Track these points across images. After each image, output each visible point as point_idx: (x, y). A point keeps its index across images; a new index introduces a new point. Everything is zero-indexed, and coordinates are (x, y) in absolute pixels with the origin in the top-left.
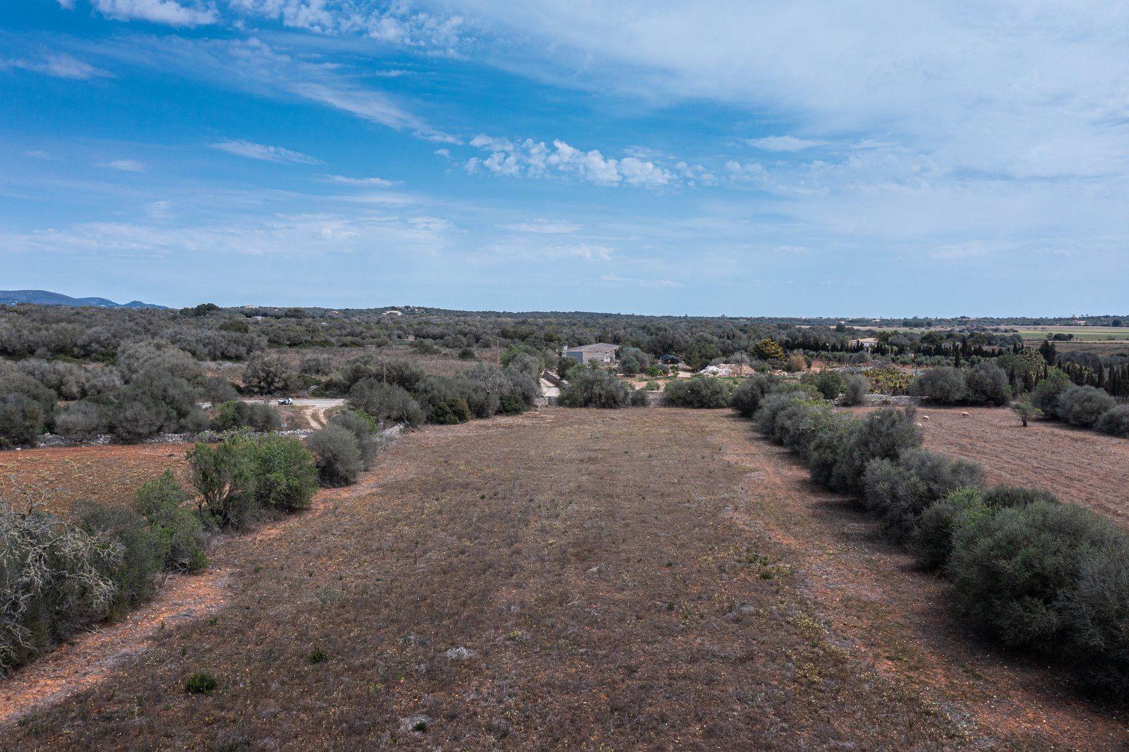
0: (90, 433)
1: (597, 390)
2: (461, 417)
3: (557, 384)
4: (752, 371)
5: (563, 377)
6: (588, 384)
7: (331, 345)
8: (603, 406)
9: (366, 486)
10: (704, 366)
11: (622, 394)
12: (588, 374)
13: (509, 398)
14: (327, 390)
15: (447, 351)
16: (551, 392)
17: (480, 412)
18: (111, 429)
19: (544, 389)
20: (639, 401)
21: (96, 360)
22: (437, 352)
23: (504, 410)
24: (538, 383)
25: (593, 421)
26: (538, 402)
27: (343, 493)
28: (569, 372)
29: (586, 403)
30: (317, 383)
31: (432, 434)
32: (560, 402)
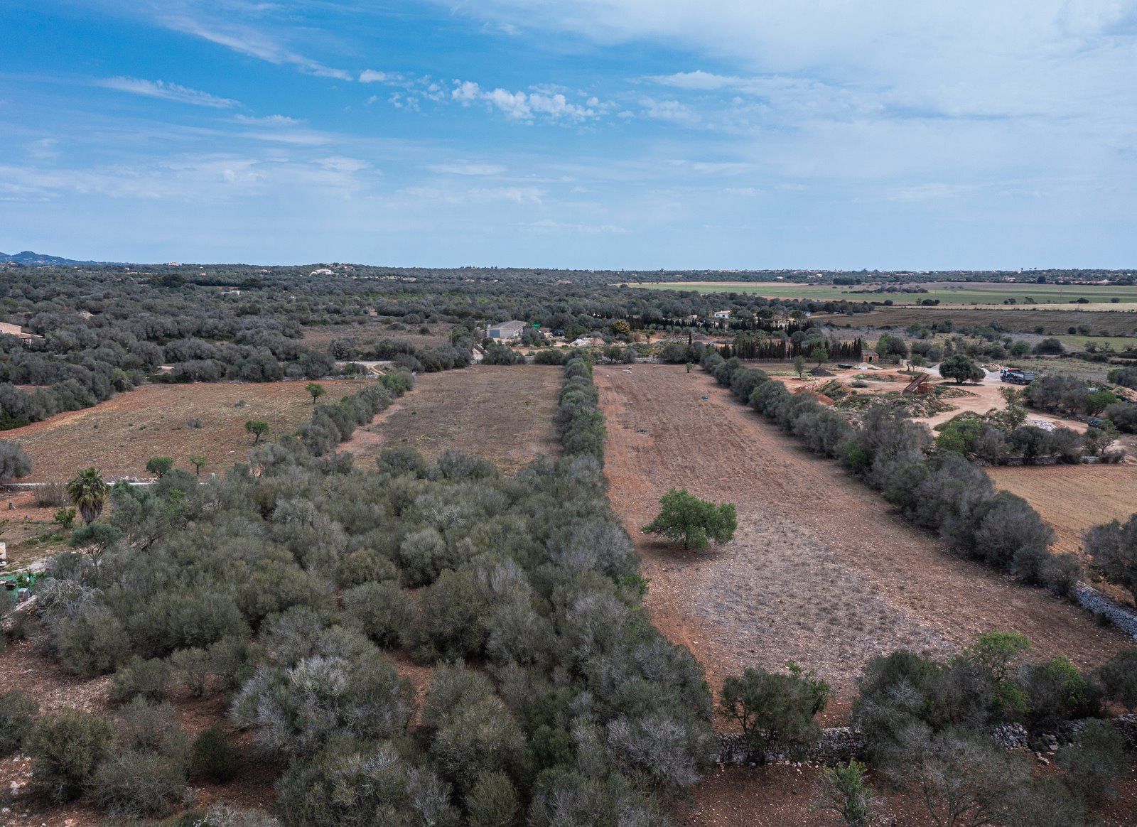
0: (300, 376)
1: (500, 356)
2: (438, 369)
3: (482, 353)
4: (603, 342)
5: (485, 348)
6: (497, 353)
7: (329, 323)
8: (504, 364)
9: (415, 392)
10: (574, 339)
11: (512, 358)
12: (496, 348)
13: (458, 361)
14: (368, 357)
15: (408, 327)
16: (478, 356)
17: (446, 367)
18: (307, 374)
19: (475, 356)
20: (522, 361)
21: (218, 340)
22: (403, 329)
23: (457, 366)
24: (472, 353)
25: (497, 371)
26: (472, 362)
27: (411, 393)
28: (488, 346)
29: (495, 363)
30: (362, 354)
31: (428, 376)
32: (483, 362)
